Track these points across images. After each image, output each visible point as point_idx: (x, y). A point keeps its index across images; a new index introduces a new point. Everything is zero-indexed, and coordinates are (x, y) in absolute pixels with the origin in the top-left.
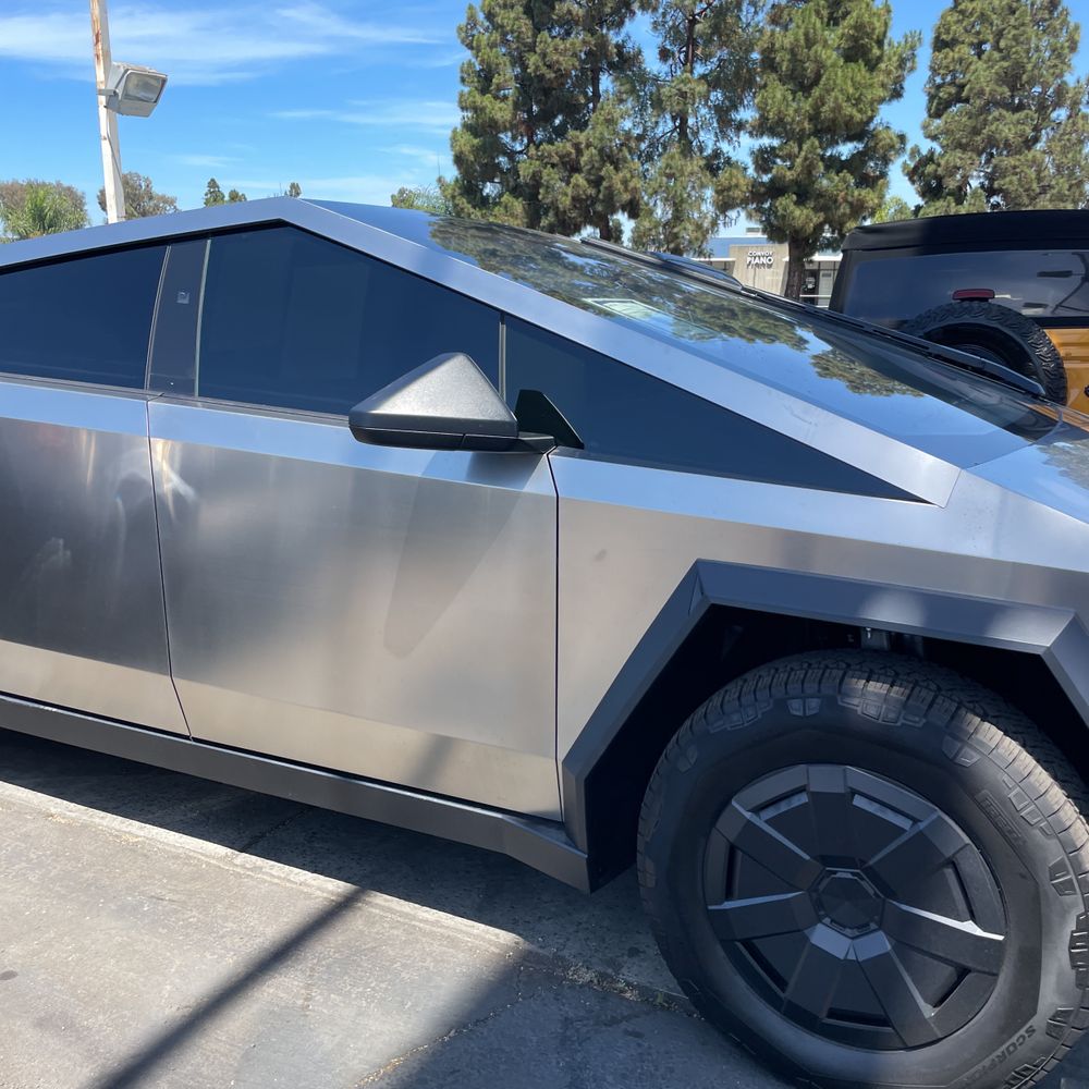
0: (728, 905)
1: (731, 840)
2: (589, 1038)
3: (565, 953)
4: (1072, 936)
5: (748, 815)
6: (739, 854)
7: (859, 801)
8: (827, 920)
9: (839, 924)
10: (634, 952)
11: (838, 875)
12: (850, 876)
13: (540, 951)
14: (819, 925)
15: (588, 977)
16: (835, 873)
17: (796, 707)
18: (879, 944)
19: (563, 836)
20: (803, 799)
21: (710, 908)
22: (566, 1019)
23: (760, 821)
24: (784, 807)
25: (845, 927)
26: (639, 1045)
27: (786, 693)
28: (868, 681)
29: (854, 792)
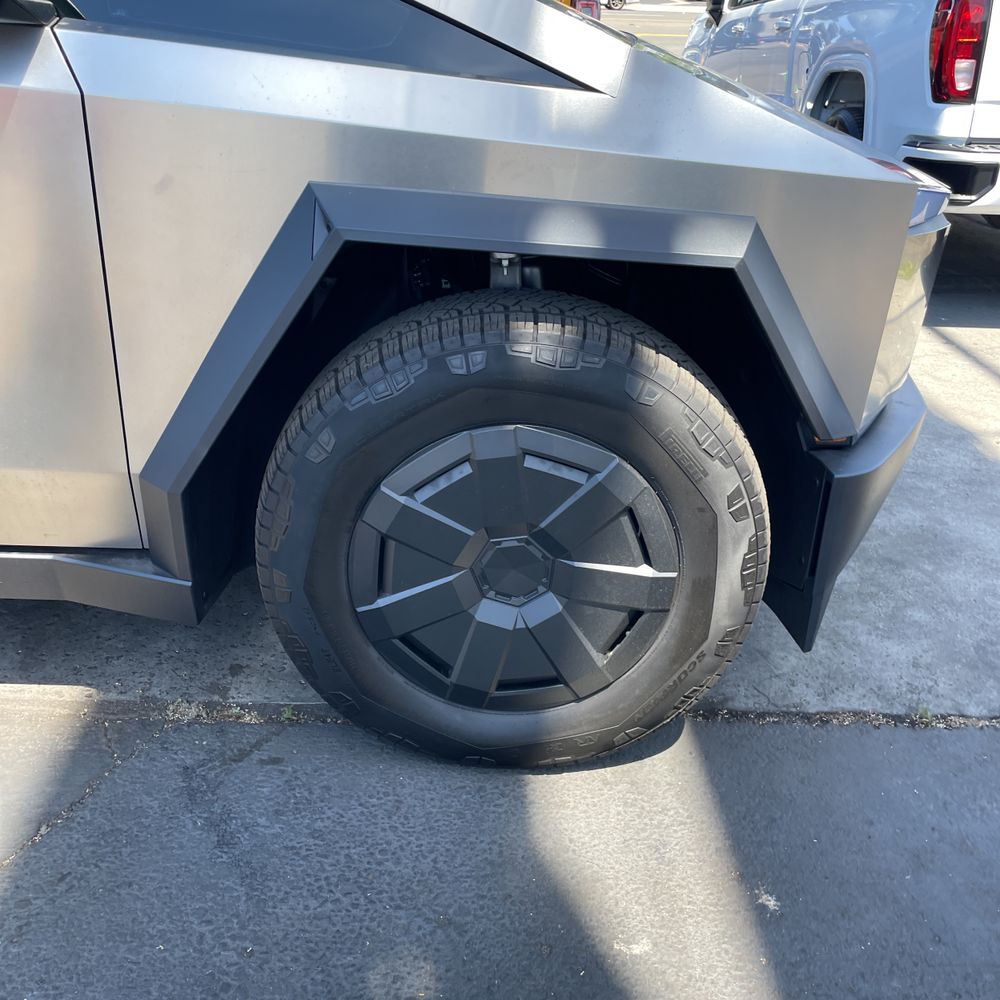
0: (381, 602)
1: (384, 531)
2: (221, 782)
3: (155, 691)
4: (744, 559)
5: (402, 500)
6: (391, 545)
7: (531, 463)
8: (492, 594)
9: (504, 595)
10: (235, 670)
11: (504, 545)
12: (516, 544)
13: (122, 697)
14: (484, 600)
15: (193, 712)
16: (499, 543)
17: (457, 365)
18: (548, 606)
19: (149, 565)
20: (466, 470)
21: (359, 610)
22: (186, 768)
23: (417, 504)
24: (443, 483)
25: (510, 596)
26: (283, 772)
27: (443, 349)
28: (536, 323)
29: (526, 453)
